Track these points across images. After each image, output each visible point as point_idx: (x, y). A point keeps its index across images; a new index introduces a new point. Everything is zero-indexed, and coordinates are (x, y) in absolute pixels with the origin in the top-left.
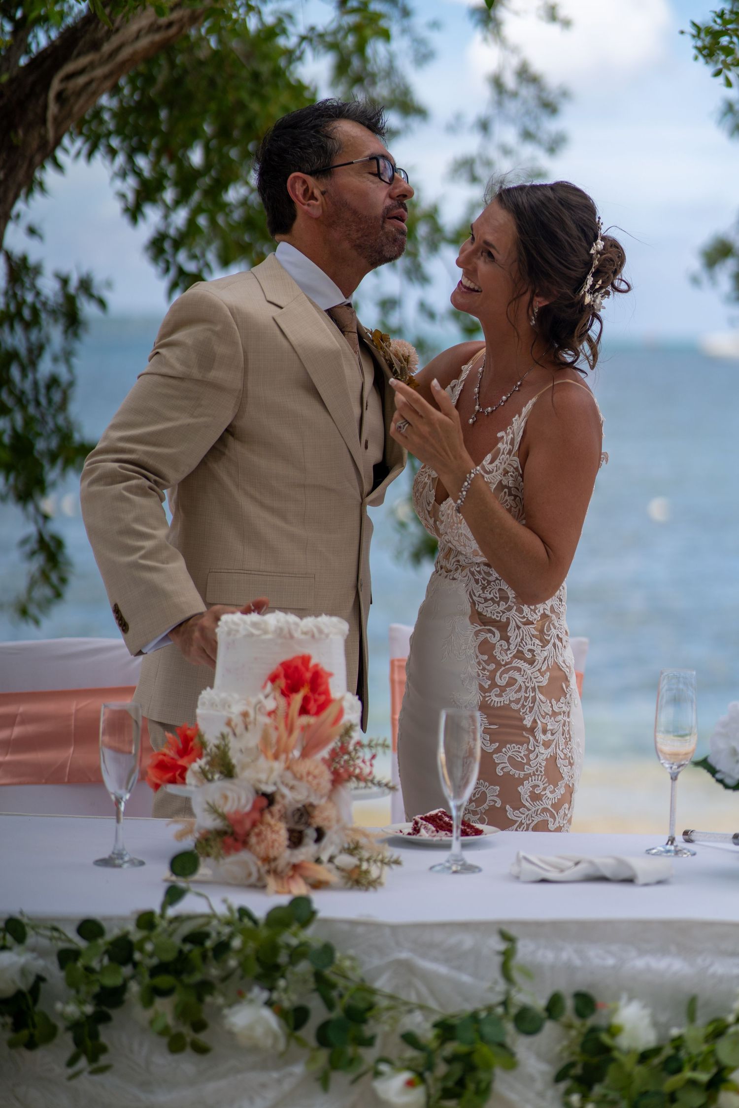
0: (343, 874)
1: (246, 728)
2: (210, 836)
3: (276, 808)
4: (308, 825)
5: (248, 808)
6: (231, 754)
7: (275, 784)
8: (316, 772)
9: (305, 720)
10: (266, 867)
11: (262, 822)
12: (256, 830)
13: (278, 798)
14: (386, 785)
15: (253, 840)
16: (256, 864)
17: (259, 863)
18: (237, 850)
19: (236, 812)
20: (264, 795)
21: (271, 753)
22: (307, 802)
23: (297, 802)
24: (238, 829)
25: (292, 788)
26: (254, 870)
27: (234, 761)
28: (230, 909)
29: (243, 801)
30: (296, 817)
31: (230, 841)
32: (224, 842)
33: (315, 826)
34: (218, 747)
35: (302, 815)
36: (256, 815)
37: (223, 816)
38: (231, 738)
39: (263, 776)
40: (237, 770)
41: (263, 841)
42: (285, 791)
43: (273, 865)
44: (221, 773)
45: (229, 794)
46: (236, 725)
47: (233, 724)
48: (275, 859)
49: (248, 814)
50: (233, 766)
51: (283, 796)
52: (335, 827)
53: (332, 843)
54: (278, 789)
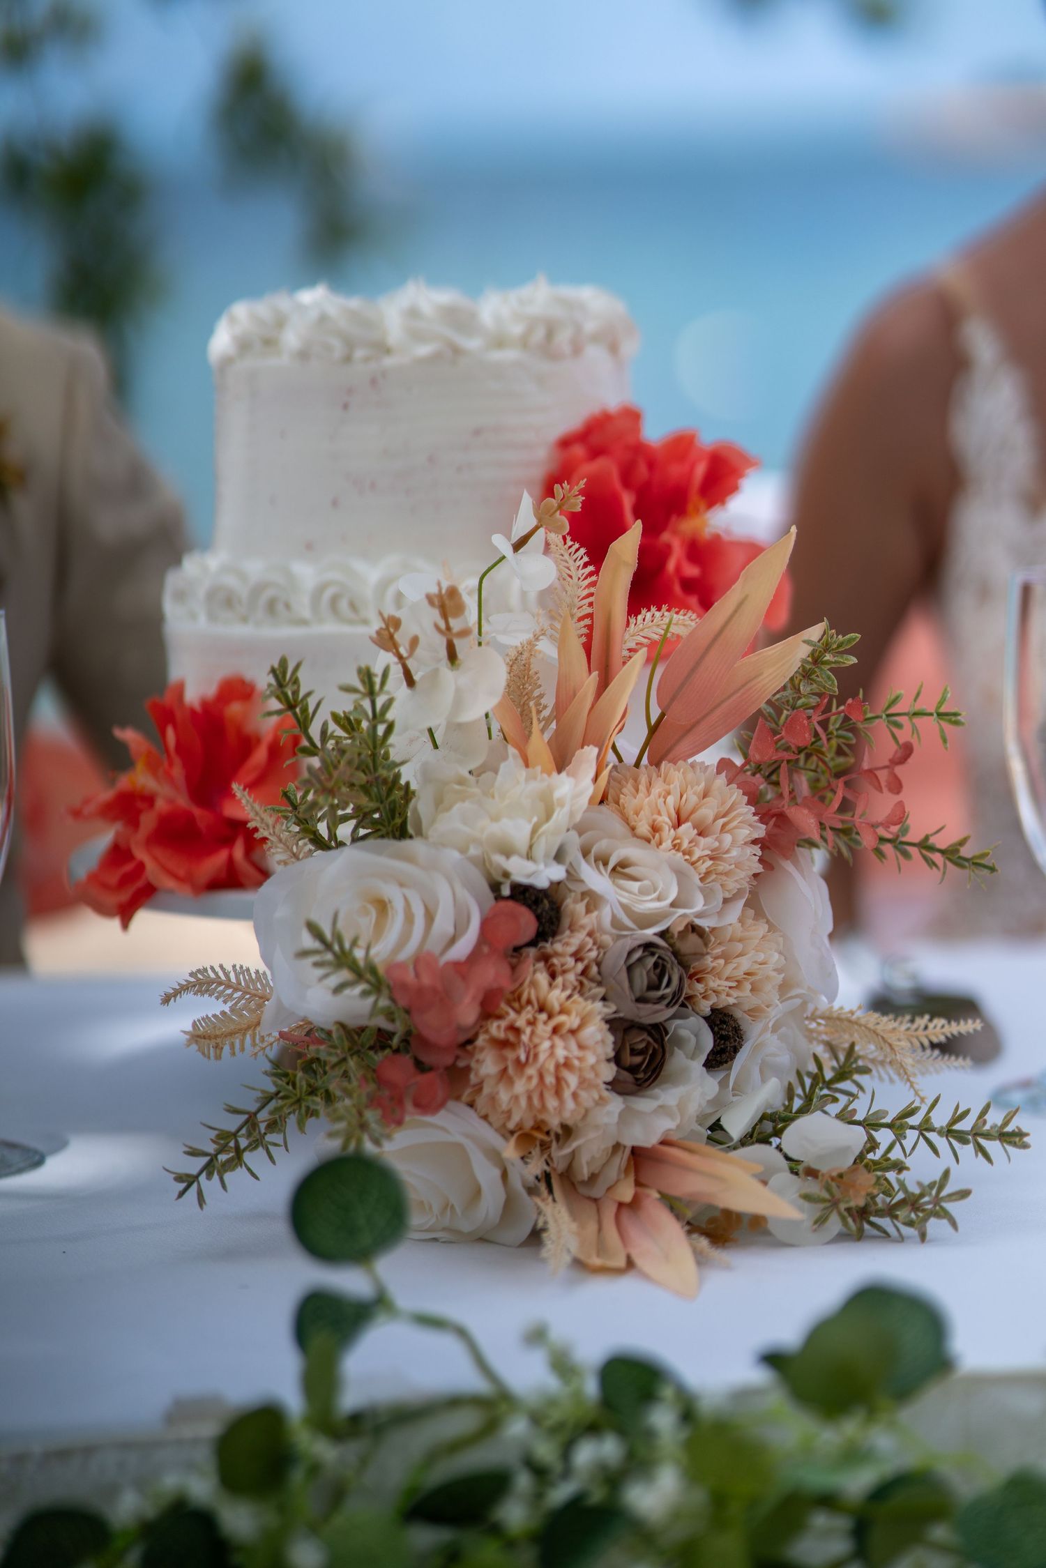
0: (813, 1187)
1: (452, 656)
2: (322, 1051)
3: (564, 946)
4: (683, 1002)
5: (463, 948)
6: (397, 747)
7: (559, 857)
8: (707, 812)
9: (654, 622)
10: (536, 1167)
11: (517, 1002)
12: (496, 1029)
13: (574, 907)
14: (951, 854)
15: (487, 1065)
16: (495, 1156)
17: (510, 1151)
18: (426, 1105)
19: (420, 960)
20: (523, 893)
21: (539, 742)
22: (675, 921)
23: (644, 921)
24: (431, 1024)
25: (621, 870)
26: (487, 1175)
27: (408, 775)
28: (562, 1365)
29: (444, 923)
30: (642, 977)
31: (399, 1070)
32: (376, 1076)
33: (705, 1007)
34: (348, 724)
35: (660, 969)
36: (491, 973)
37: (368, 976)
38: (396, 686)
39: (518, 830)
40: (422, 806)
41: (520, 1066)
42: (595, 879)
43: (560, 1154)
44: (362, 817)
45: (393, 893)
46: (414, 642)
47: (402, 638)
48: (567, 1132)
49: (463, 968)
50: (408, 793)
51: (593, 900)
52: (777, 1010)
53: (766, 1070)
54: (572, 875)
